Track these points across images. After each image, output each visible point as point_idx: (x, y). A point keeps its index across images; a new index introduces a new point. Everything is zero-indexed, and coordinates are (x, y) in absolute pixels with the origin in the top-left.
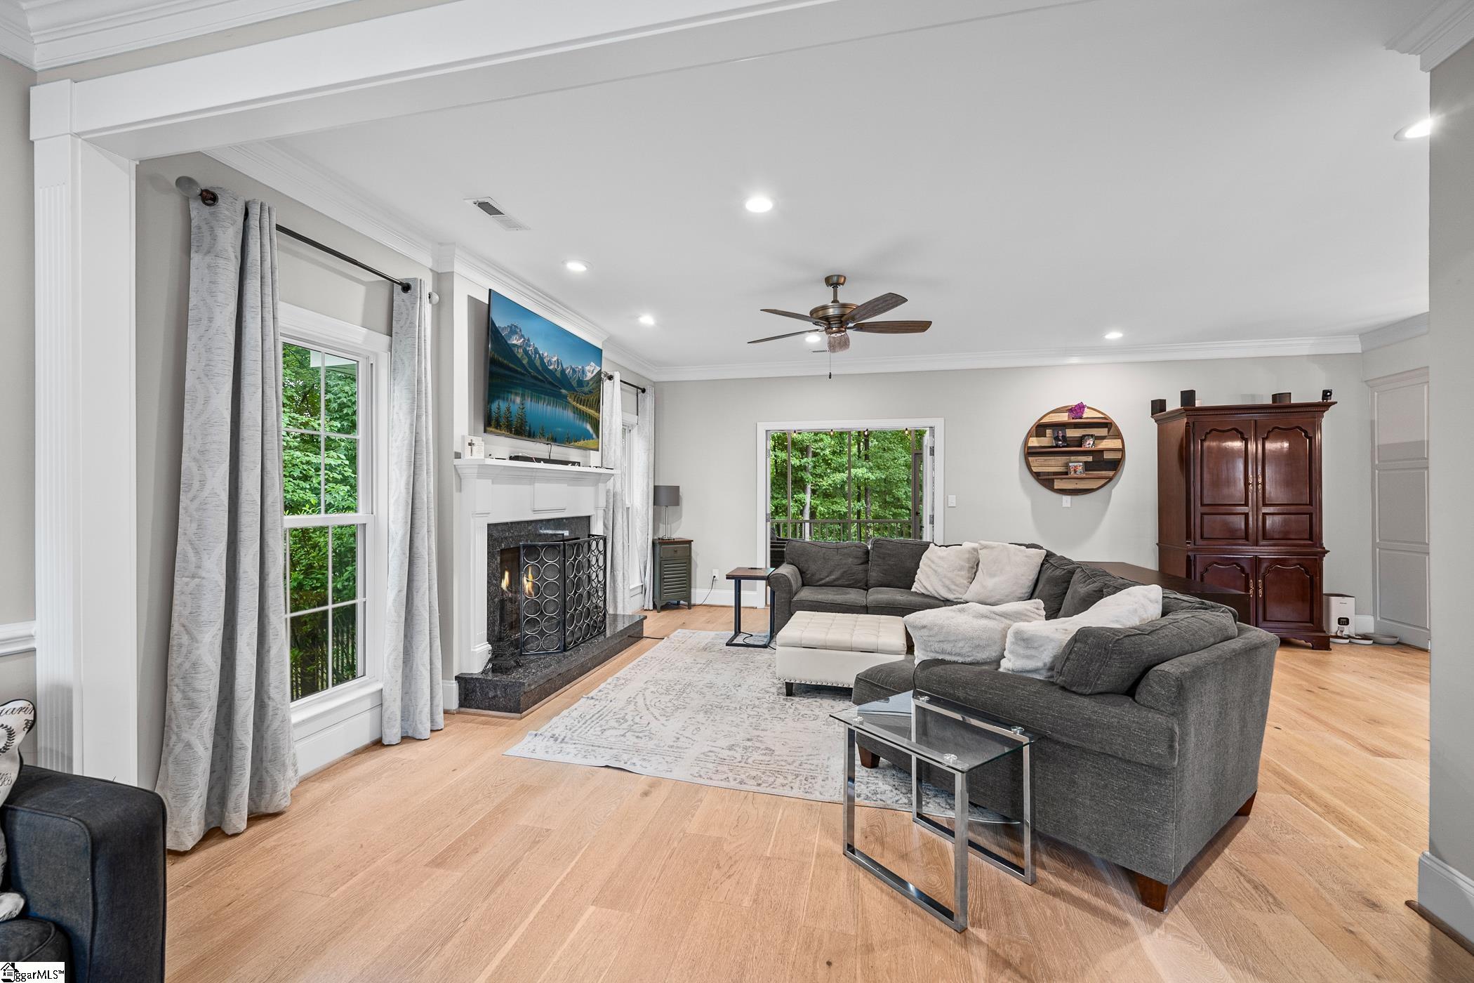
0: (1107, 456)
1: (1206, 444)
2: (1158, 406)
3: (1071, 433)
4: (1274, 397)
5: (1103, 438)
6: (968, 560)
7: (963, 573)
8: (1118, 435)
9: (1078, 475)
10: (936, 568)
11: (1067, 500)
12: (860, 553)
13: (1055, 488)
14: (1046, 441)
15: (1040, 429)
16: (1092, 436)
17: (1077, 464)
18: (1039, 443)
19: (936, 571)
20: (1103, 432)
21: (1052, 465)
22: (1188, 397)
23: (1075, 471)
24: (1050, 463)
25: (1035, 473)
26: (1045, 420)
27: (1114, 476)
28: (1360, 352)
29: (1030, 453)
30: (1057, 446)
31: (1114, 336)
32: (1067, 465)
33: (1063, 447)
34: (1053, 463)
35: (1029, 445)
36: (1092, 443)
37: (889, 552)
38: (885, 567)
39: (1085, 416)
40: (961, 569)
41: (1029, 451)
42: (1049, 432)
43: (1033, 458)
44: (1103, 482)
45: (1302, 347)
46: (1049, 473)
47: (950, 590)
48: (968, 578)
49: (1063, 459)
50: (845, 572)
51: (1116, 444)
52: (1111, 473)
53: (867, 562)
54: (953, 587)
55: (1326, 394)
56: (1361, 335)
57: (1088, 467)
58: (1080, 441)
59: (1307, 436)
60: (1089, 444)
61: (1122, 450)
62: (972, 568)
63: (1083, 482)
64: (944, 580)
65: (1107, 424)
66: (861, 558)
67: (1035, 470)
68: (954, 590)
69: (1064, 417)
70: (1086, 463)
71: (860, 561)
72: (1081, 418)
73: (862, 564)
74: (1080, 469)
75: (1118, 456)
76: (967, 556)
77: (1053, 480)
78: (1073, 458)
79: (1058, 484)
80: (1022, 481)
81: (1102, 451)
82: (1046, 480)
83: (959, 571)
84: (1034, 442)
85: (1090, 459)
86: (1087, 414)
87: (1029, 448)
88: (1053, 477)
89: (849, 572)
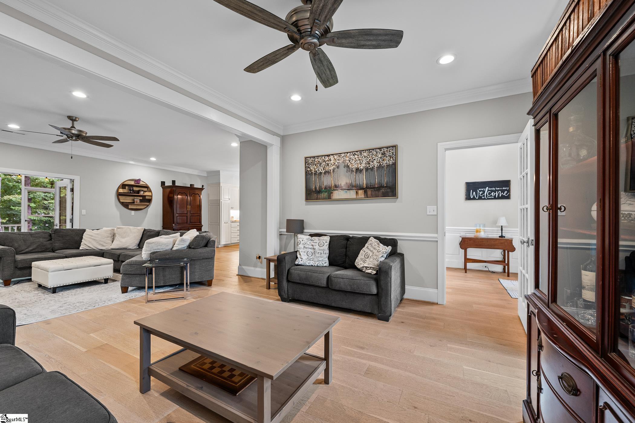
0: (147, 198)
1: (178, 196)
2: (163, 183)
3: (136, 189)
4: (191, 185)
5: (145, 191)
6: (111, 234)
7: (108, 239)
8: (150, 191)
9: (138, 203)
10: (95, 238)
11: (133, 212)
12: (47, 236)
13: (129, 208)
14: (126, 191)
15: (123, 186)
16: (143, 190)
17: (137, 200)
18: (123, 191)
19: (94, 240)
20: (146, 189)
21: (128, 200)
22: (174, 182)
23: (137, 202)
24: (127, 199)
25: (122, 202)
26: (125, 183)
27: (149, 204)
28: (206, 176)
29: (119, 195)
30: (131, 193)
31: (153, 159)
32: (134, 200)
33: (132, 193)
34: (128, 199)
35: (119, 192)
36: (143, 193)
37: (65, 234)
38: (64, 241)
39: (140, 183)
40: (108, 237)
41: (119, 194)
42: (127, 187)
43: (121, 197)
44: (146, 206)
45: (196, 172)
46: (127, 203)
47: (103, 246)
48: (111, 240)
49: (132, 198)
50: (39, 245)
51: (149, 194)
52: (148, 204)
53: (51, 240)
54: (105, 244)
55: (203, 186)
56: (207, 172)
57: (141, 201)
58: (138, 192)
59: (199, 196)
60: (141, 193)
61: (152, 196)
62: (112, 236)
63: (140, 206)
64: (100, 242)
65: (147, 187)
66: (48, 238)
67: (121, 201)
68: (105, 245)
69: (132, 183)
70: (140, 199)
71: (48, 239)
72: (139, 184)
73: (49, 240)
74: (138, 202)
75: (150, 198)
76: (110, 232)
77: (128, 205)
78: (135, 198)
79: (130, 207)
80: (116, 205)
81: (145, 196)
82: (126, 205)
83: (107, 238)
84: (121, 191)
85: (141, 198)
86: (141, 183)
87: (119, 193)
88: (128, 204)
89: (42, 245)
